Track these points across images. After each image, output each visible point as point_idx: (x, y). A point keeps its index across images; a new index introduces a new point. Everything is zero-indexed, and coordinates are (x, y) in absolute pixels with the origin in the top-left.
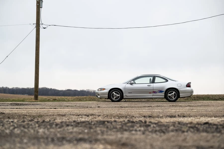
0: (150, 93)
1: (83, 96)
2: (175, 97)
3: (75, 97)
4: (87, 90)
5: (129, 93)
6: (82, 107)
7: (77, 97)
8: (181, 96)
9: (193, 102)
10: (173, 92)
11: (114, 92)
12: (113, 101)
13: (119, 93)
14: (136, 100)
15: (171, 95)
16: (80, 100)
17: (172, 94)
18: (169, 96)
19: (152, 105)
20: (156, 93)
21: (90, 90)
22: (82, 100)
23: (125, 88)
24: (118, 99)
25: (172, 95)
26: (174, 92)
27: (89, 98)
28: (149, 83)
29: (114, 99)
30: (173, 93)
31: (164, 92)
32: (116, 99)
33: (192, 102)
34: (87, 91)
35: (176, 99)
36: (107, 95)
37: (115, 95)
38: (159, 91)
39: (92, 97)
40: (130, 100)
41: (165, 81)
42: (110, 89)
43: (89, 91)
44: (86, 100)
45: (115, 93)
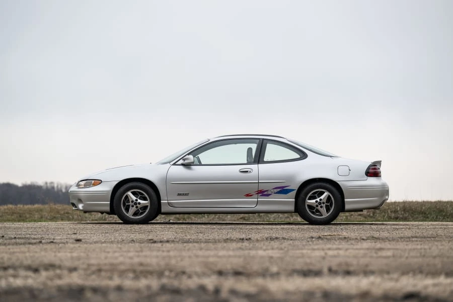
0: (248, 195)
1: (32, 203)
2: (328, 210)
3: (5, 207)
4: (46, 183)
5: (179, 195)
6: (22, 241)
7: (10, 206)
8: (347, 207)
9: (389, 227)
10: (322, 193)
11: (129, 193)
12: (127, 221)
13: (146, 196)
14: (205, 219)
15: (317, 202)
16: (21, 218)
17: (318, 200)
18: (311, 207)
19: (254, 236)
20: (268, 195)
21: (56, 186)
22: (28, 216)
23: (166, 180)
24: (142, 213)
25: (320, 203)
26: (326, 194)
27: (51, 211)
28: (246, 162)
29: (130, 215)
30: (322, 197)
31: (294, 193)
32: (135, 214)
33: (383, 227)
34: (44, 188)
35: (334, 216)
36: (109, 203)
37: (132, 202)
38: (276, 191)
39: (59, 207)
40: (185, 217)
41: (298, 156)
42: (117, 182)
43: (53, 188)
44: (42, 218)
45: (134, 193)
